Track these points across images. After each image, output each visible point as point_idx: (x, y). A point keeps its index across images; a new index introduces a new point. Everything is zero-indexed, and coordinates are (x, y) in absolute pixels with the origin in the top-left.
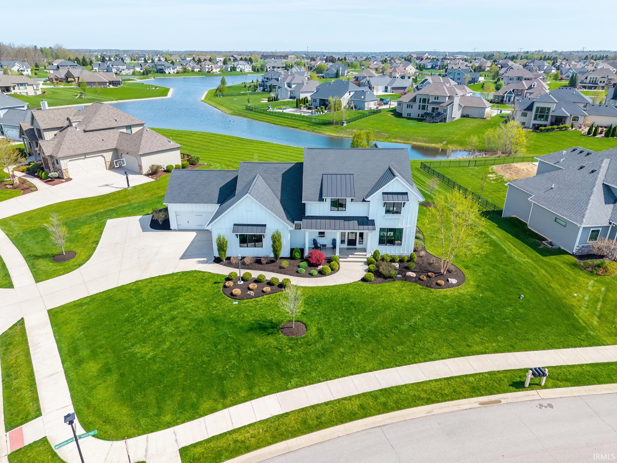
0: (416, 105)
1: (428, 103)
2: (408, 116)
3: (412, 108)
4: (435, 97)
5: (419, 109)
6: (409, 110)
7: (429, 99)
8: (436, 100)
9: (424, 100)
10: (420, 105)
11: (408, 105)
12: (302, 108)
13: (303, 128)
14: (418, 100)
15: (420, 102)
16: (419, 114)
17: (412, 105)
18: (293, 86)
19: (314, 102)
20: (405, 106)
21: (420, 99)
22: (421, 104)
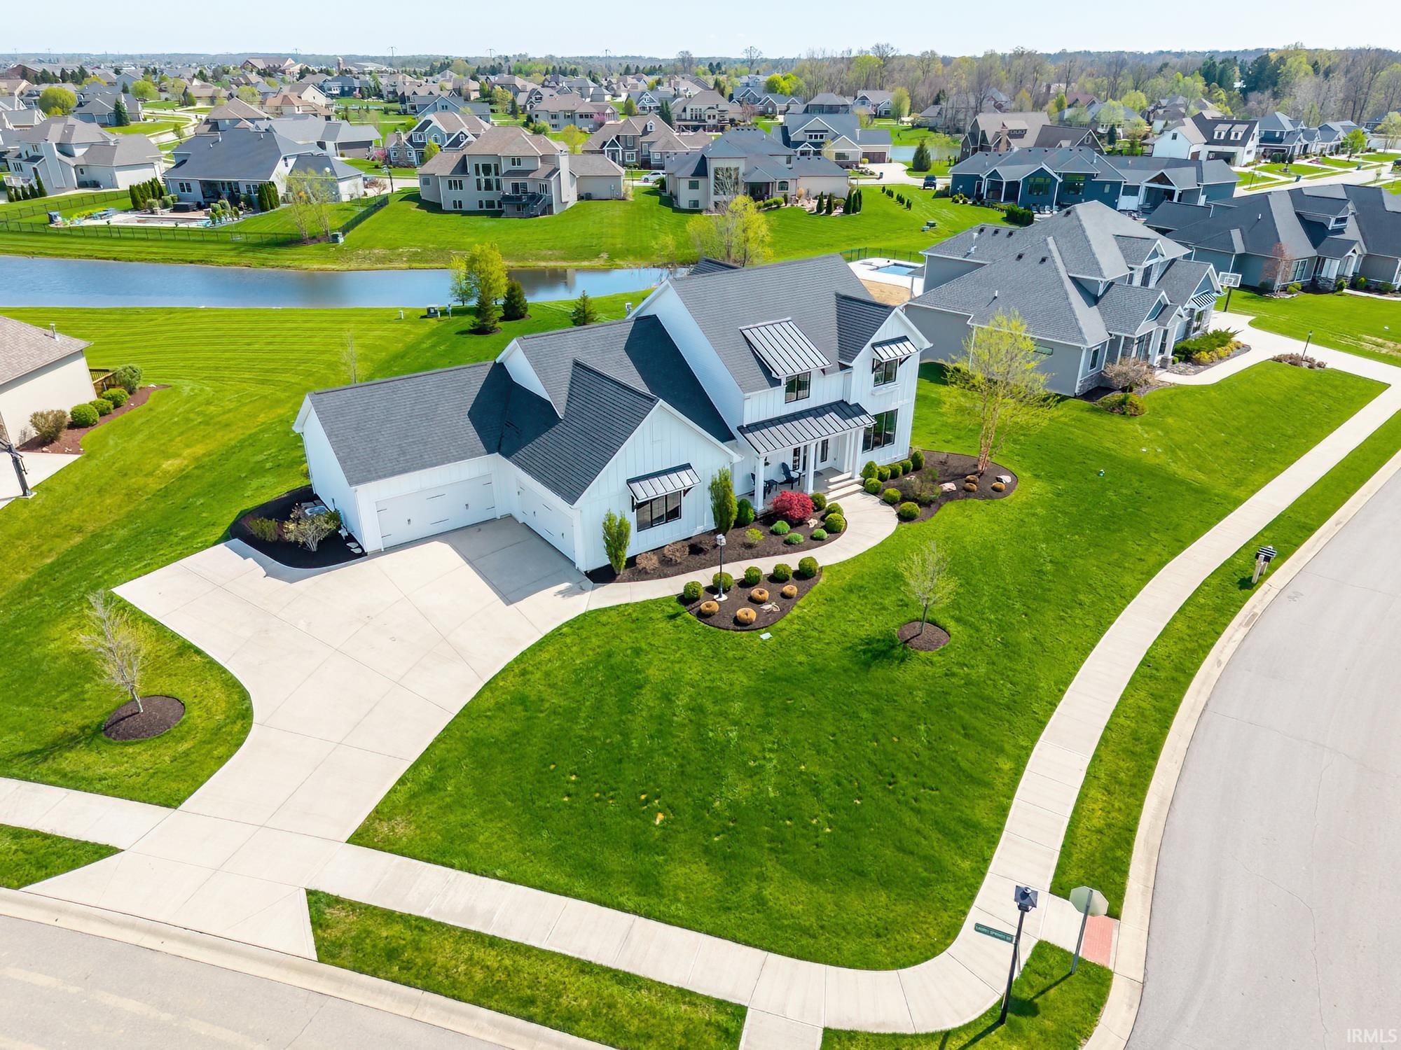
0: (470, 181)
1: (497, 174)
2: (455, 207)
3: (461, 188)
4: (513, 159)
5: (479, 188)
6: (456, 194)
7: (496, 167)
8: (516, 167)
9: (487, 169)
10: (478, 180)
11: (450, 182)
12: (157, 208)
13: (227, 260)
14: (471, 169)
15: (478, 173)
16: (481, 202)
17: (460, 181)
18: (79, 152)
19: (183, 190)
20: (443, 186)
21: (477, 167)
22: (483, 177)
